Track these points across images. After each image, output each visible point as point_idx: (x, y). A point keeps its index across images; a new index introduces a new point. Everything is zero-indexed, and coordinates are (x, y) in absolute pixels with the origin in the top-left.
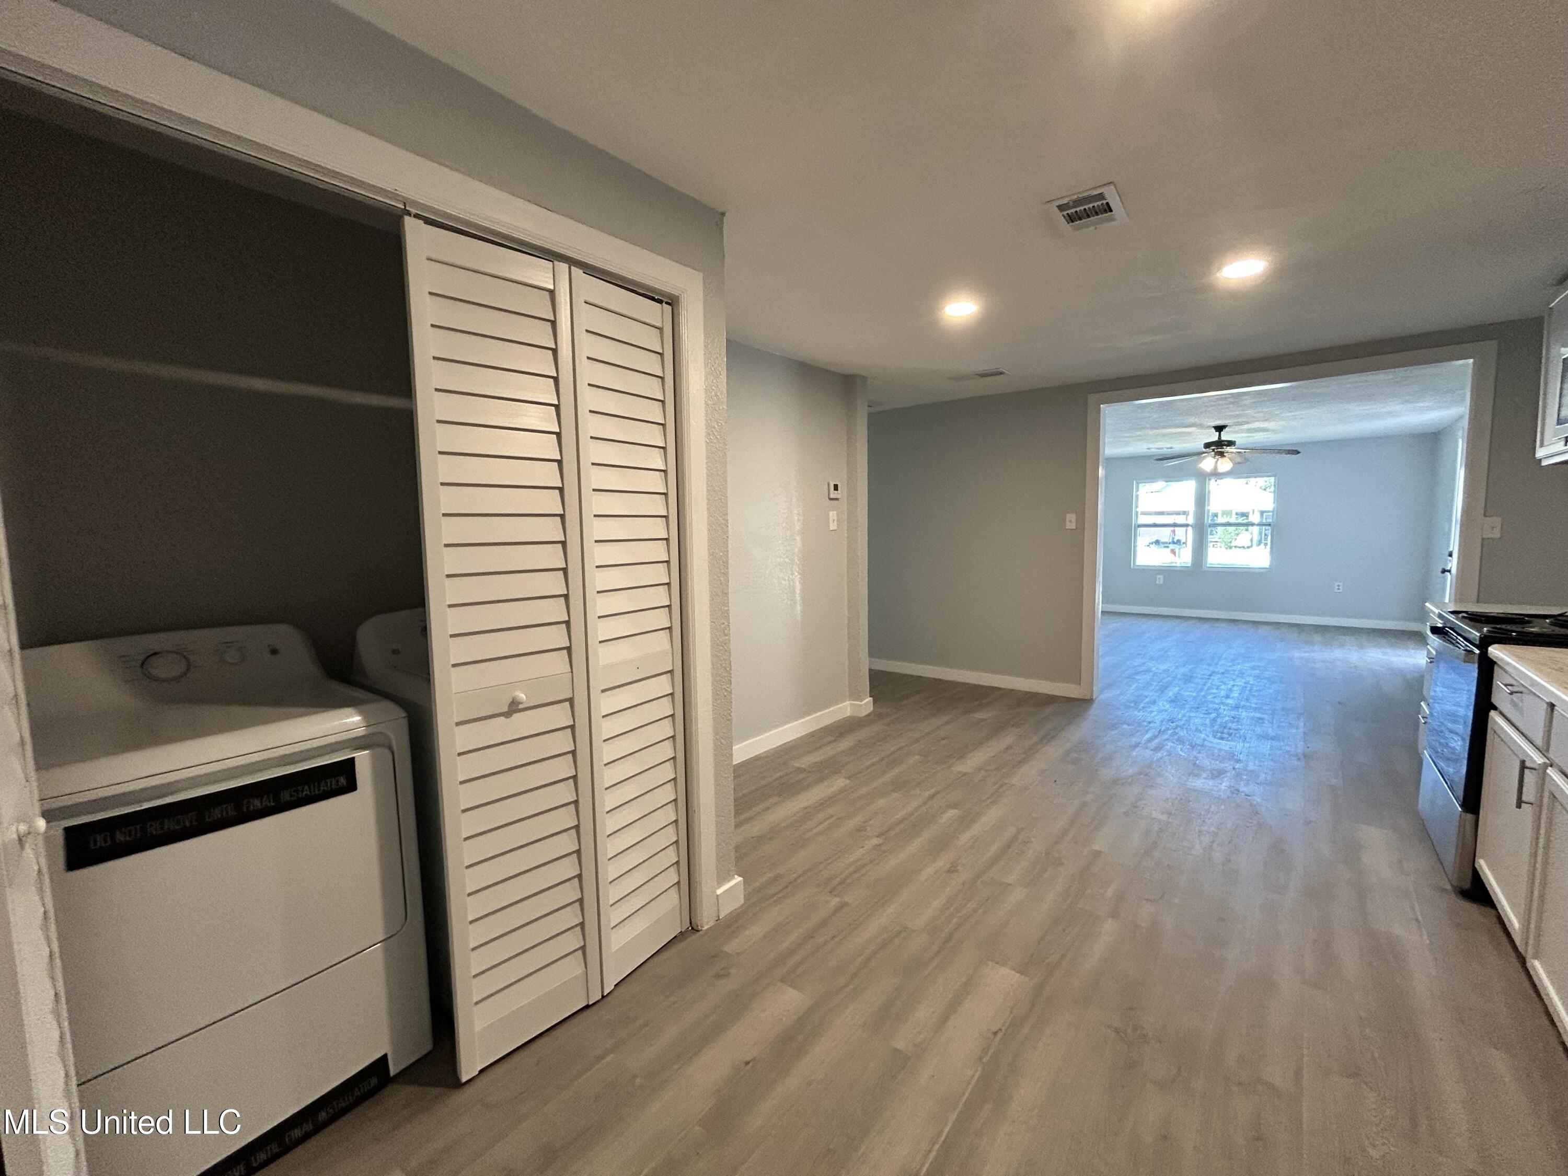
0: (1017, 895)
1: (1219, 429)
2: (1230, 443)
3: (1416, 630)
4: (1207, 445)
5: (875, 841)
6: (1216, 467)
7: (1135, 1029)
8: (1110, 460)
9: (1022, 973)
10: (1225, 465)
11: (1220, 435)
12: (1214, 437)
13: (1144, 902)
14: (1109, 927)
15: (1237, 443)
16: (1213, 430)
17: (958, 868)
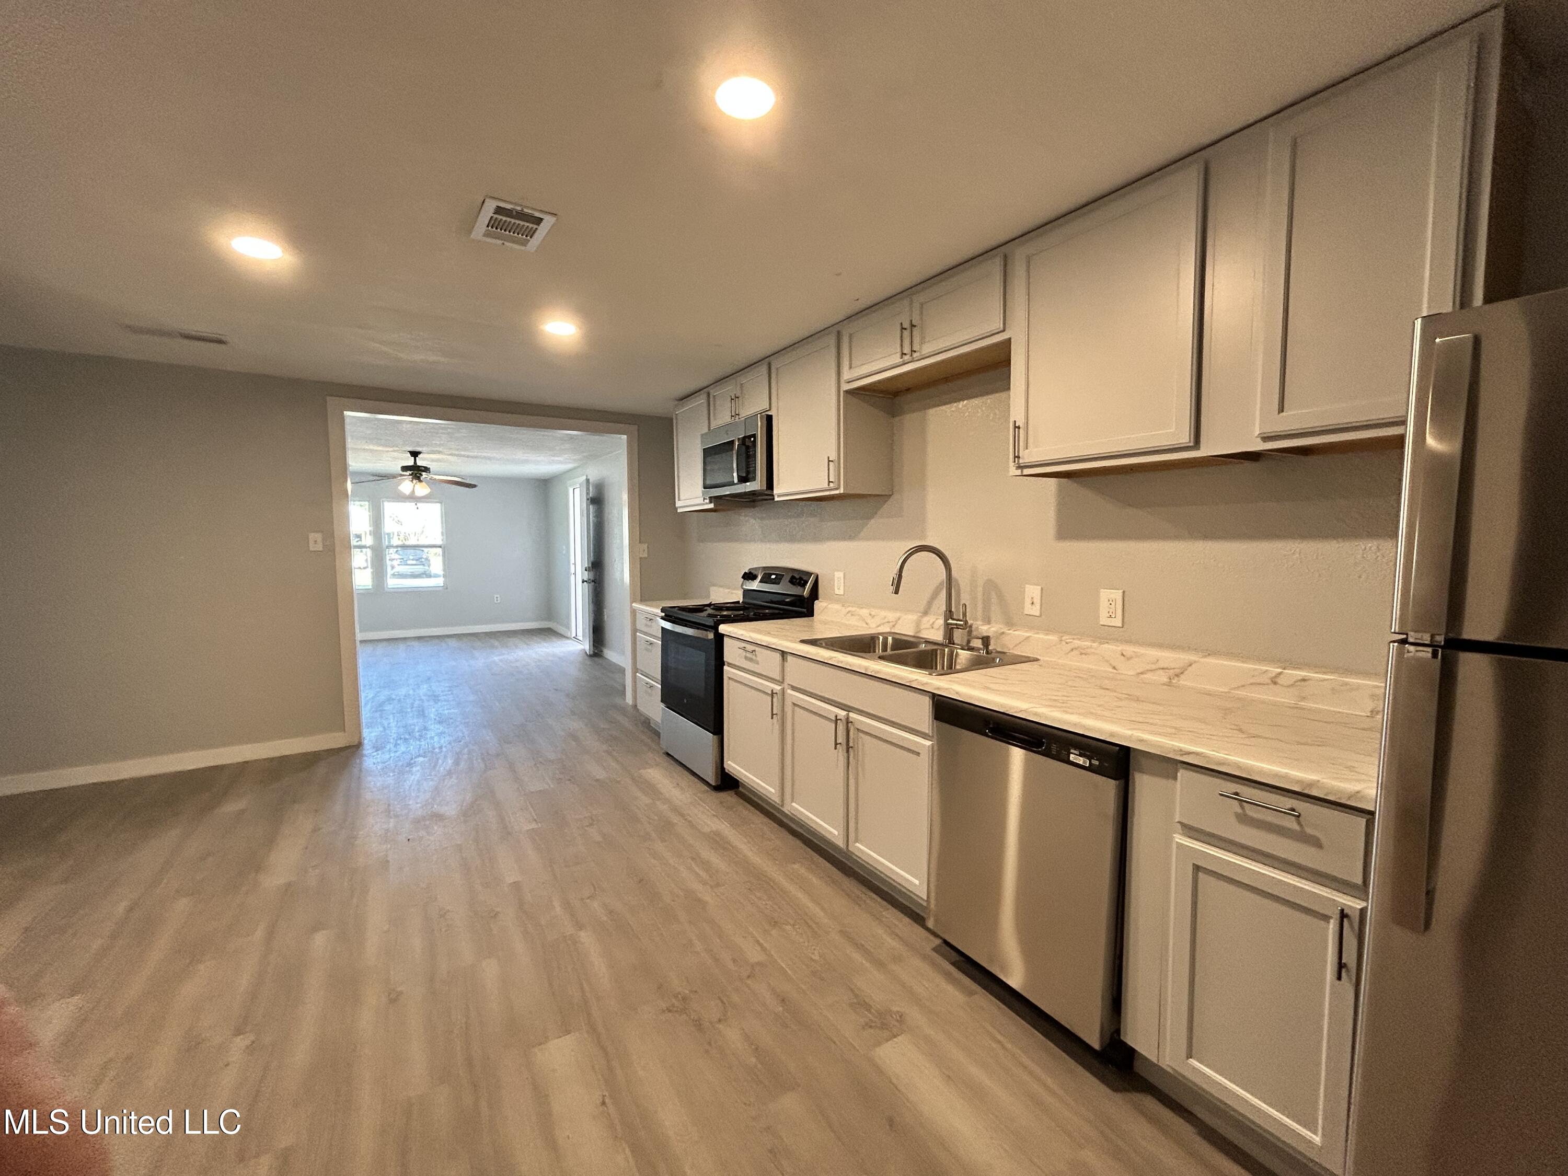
0: (490, 970)
1: (415, 454)
2: (426, 470)
3: (546, 627)
4: (405, 468)
5: (241, 1042)
6: (413, 491)
7: (676, 997)
8: (356, 473)
9: (568, 1032)
10: (422, 489)
11: (415, 460)
12: (411, 462)
13: (588, 901)
14: (587, 938)
15: (431, 470)
16: (409, 455)
17: (399, 989)
